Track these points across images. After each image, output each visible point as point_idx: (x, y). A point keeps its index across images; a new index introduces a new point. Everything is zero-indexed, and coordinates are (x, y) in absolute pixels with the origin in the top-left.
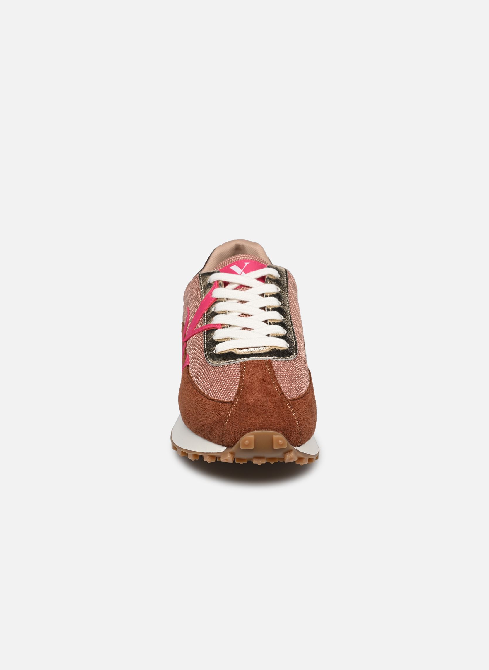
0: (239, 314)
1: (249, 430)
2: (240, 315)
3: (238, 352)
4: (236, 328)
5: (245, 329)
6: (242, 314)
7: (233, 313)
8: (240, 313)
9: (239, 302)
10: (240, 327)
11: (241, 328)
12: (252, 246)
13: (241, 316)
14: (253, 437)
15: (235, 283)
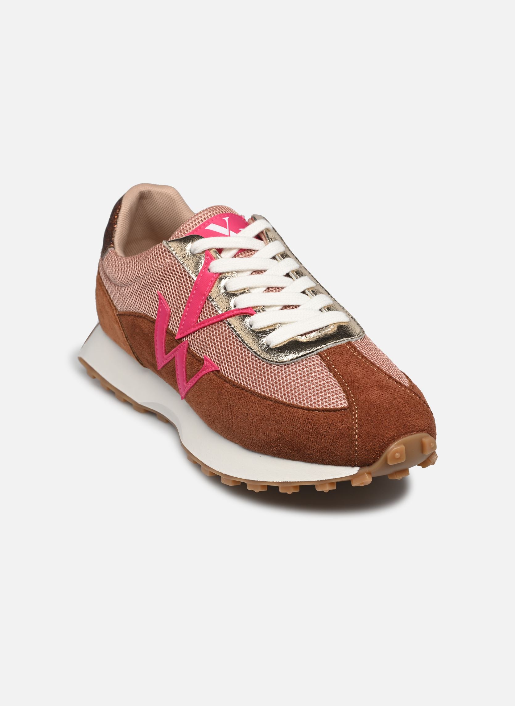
0: (265, 289)
1: (393, 439)
2: (265, 291)
3: (304, 339)
4: (273, 308)
5: (285, 307)
6: (268, 288)
7: (255, 290)
8: (266, 287)
9: (252, 273)
10: (279, 306)
11: (281, 307)
12: (164, 191)
13: (268, 290)
14: (402, 447)
15: (230, 249)
